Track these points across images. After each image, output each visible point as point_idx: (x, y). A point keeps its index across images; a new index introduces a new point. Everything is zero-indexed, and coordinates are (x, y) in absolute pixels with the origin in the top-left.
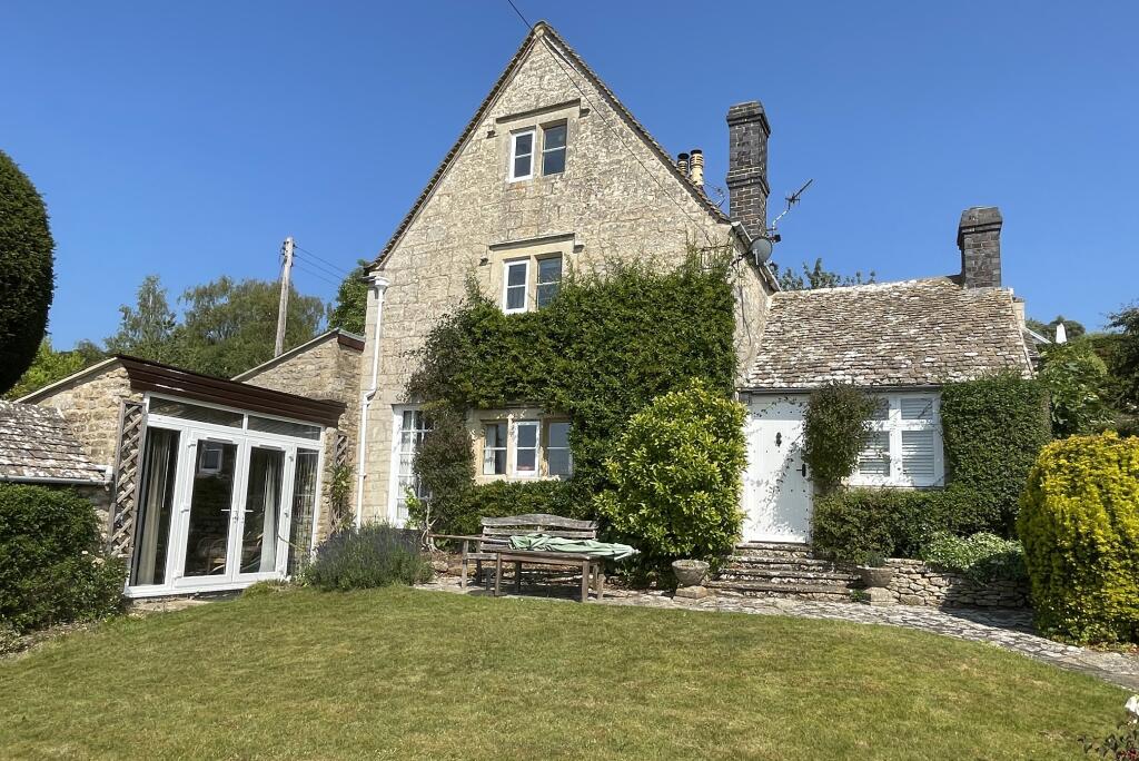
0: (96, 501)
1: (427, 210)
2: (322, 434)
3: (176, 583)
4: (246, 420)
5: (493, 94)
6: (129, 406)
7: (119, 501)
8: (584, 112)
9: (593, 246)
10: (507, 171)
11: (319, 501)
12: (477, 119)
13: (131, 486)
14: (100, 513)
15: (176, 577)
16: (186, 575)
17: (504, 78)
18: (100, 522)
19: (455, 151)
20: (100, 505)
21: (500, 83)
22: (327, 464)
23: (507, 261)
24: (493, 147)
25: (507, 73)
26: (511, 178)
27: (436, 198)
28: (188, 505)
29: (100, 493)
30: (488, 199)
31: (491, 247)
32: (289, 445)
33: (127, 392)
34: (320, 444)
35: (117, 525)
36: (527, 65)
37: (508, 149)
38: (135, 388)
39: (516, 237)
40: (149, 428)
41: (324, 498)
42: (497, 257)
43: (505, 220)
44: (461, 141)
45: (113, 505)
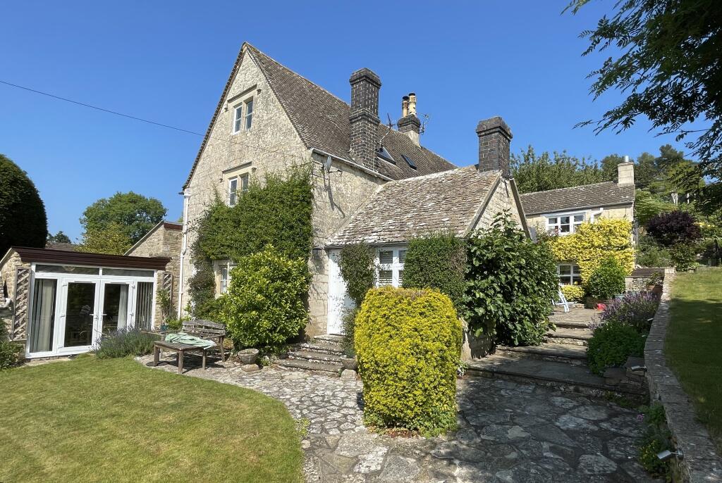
0: (4, 315)
1: (204, 155)
2: (156, 274)
3: (59, 350)
4: (101, 271)
5: (227, 87)
6: (21, 270)
7: (17, 314)
8: (259, 91)
9: (259, 168)
10: (232, 129)
11: (155, 308)
12: (222, 102)
13: (25, 307)
14: (6, 321)
15: (59, 348)
16: (65, 346)
17: (231, 77)
18: (7, 324)
19: (213, 121)
20: (7, 317)
21: (230, 80)
22: (158, 289)
23: (230, 179)
24: (228, 115)
25: (233, 74)
26: (234, 133)
27: (207, 147)
28: (65, 313)
29: (5, 311)
30: (224, 146)
31: (224, 172)
32: (132, 281)
33: (20, 264)
34: (155, 278)
35: (16, 326)
36: (241, 68)
37: (232, 117)
38: (24, 261)
39: (233, 165)
40: (36, 279)
41: (158, 306)
42: (226, 176)
43: (229, 157)
44: (216, 115)
45: (13, 317)
